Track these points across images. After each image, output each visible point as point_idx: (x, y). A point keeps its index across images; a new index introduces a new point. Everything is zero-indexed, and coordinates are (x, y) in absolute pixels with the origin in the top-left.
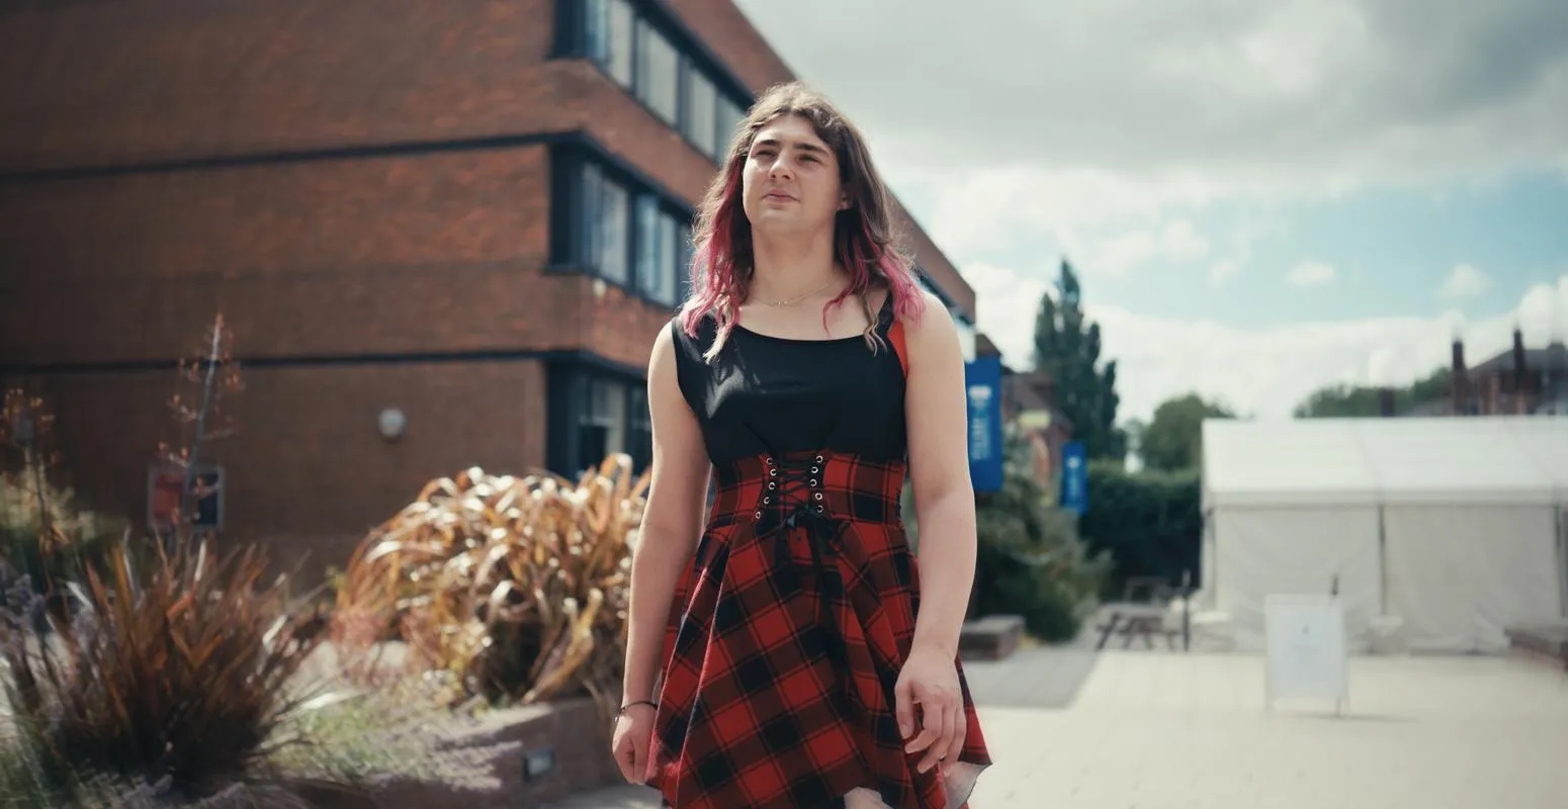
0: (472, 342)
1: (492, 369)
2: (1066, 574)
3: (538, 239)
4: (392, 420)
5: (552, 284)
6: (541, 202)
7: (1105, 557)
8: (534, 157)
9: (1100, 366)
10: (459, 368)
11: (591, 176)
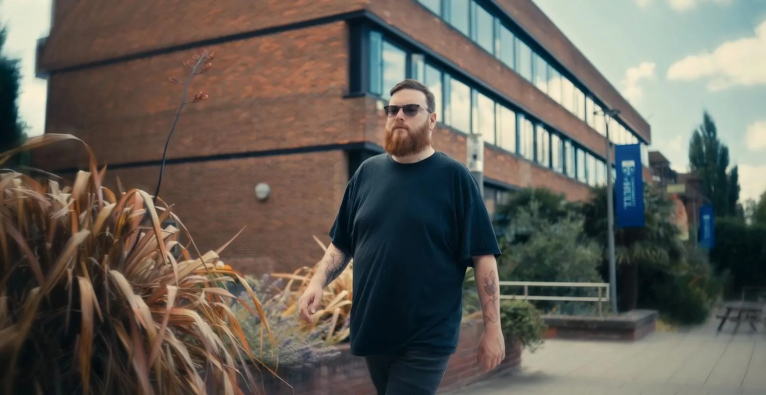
0: (306, 142)
1: (316, 156)
2: (701, 283)
3: (342, 77)
4: (262, 189)
5: (349, 103)
6: (343, 55)
7: (727, 272)
8: (338, 28)
9: (728, 170)
10: (299, 157)
11: (376, 38)
